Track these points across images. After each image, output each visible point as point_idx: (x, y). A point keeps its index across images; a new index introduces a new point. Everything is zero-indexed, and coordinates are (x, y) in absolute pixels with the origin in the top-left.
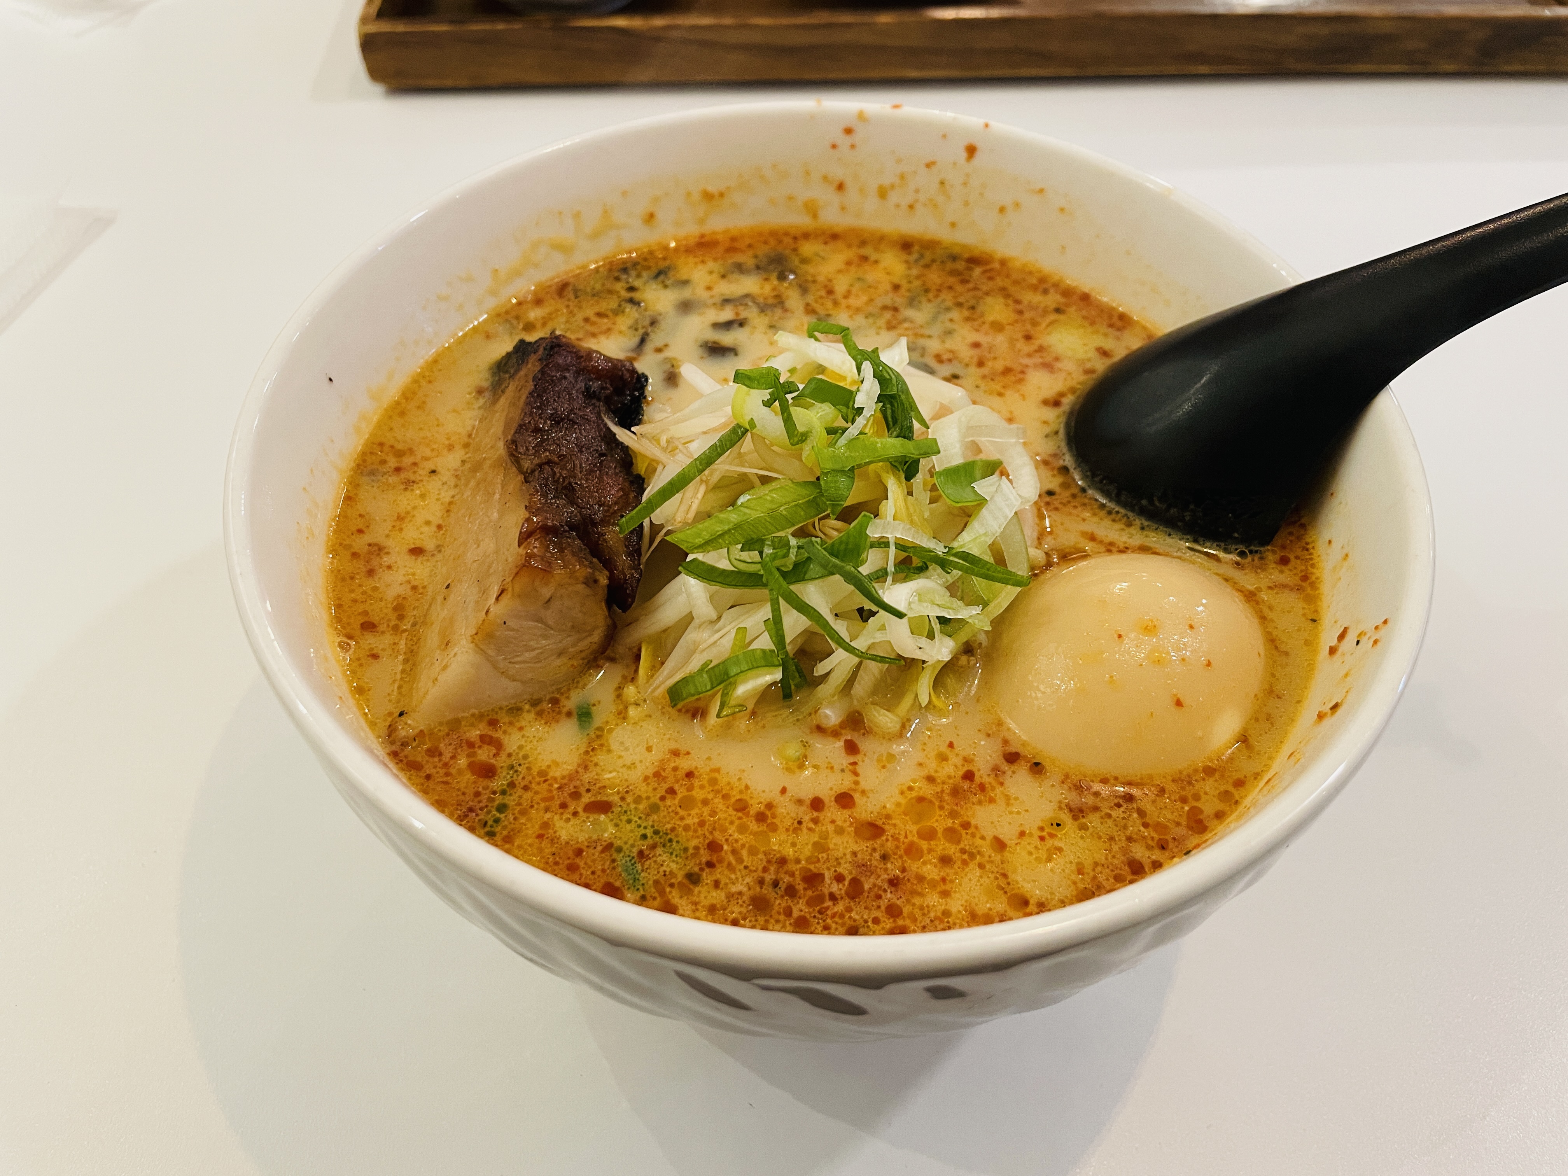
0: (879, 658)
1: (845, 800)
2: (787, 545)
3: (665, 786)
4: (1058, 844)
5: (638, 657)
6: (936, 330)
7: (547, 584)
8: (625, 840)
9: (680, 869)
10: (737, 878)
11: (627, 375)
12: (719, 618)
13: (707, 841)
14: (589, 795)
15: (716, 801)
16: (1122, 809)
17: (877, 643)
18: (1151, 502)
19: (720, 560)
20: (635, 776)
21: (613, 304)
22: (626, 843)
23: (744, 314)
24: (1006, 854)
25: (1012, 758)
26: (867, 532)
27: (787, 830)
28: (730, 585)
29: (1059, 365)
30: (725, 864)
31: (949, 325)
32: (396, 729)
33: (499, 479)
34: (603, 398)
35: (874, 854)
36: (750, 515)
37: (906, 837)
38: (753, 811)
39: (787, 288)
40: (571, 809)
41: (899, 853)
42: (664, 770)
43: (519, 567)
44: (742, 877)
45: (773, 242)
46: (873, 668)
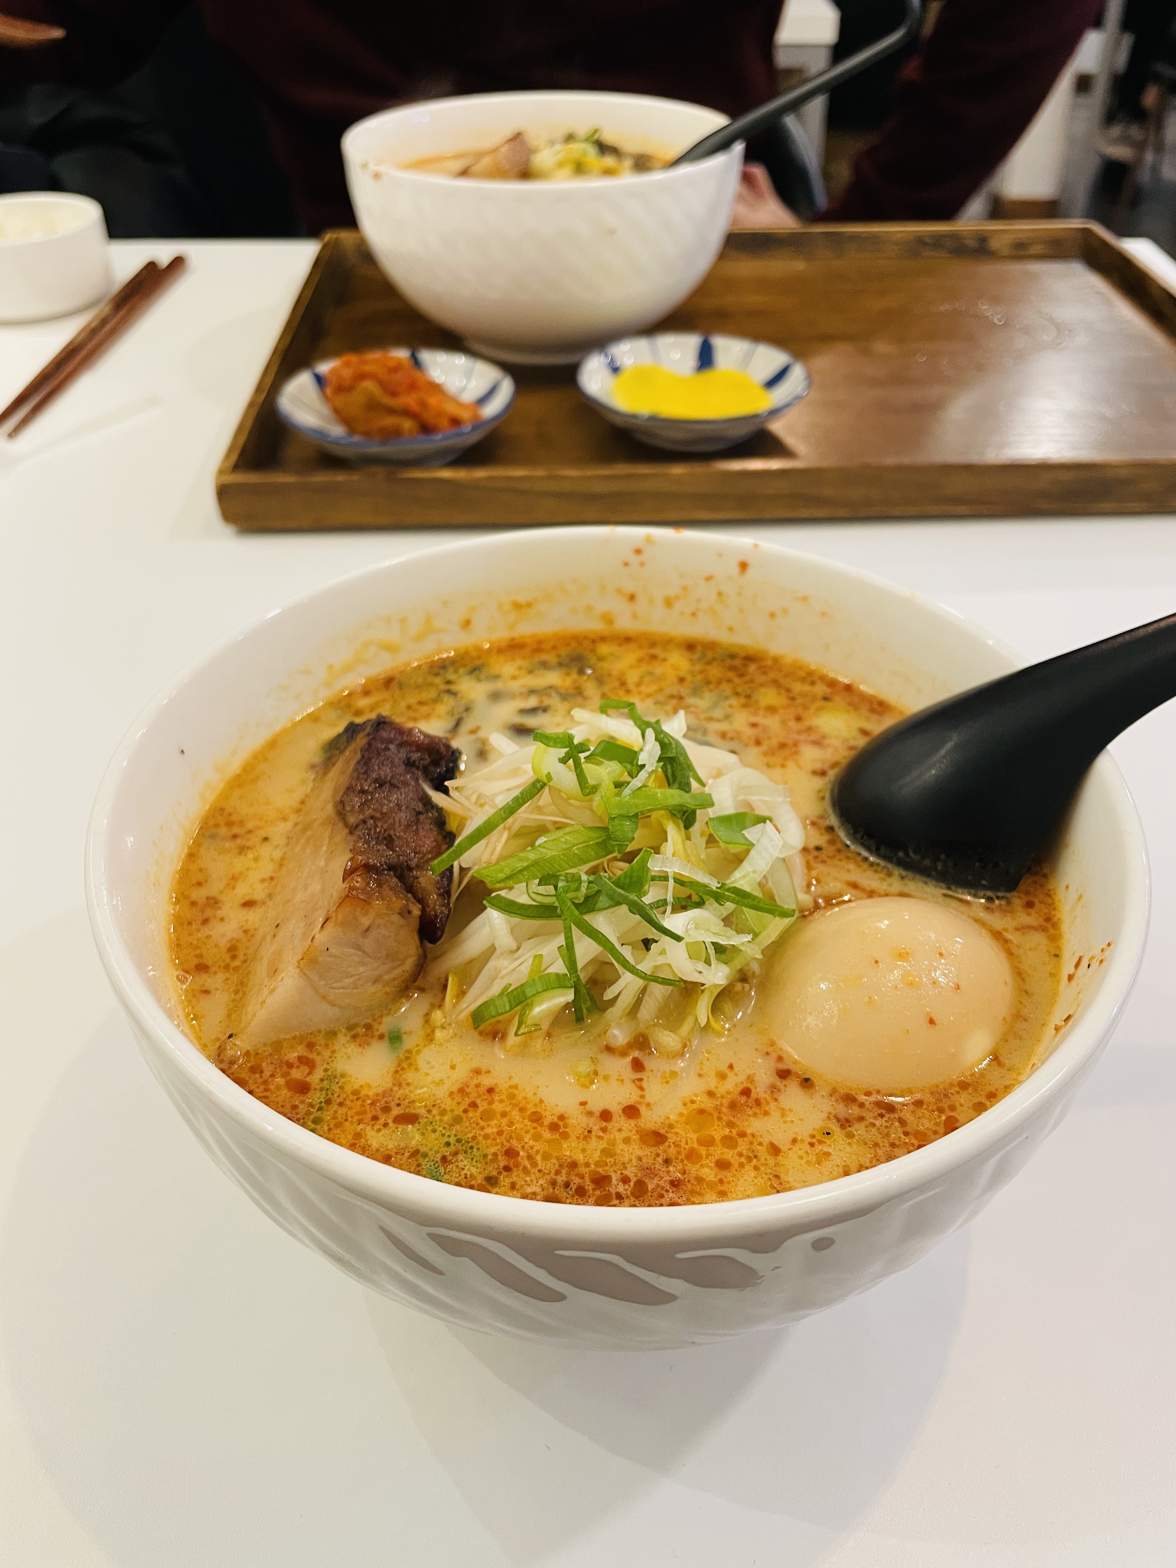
0: (660, 980)
1: (631, 1111)
2: (579, 880)
3: (468, 1101)
4: (826, 1149)
5: (445, 987)
6: (718, 713)
7: (366, 914)
8: (429, 1146)
9: (480, 1173)
10: (532, 1180)
11: (443, 749)
12: (518, 949)
13: (505, 1148)
14: (399, 1108)
15: (514, 1113)
16: (885, 1119)
17: (659, 966)
18: (907, 854)
19: (520, 895)
20: (441, 1093)
21: (432, 694)
22: (431, 1150)
23: (547, 702)
24: (780, 1158)
25: (784, 1074)
26: (648, 866)
27: (578, 1138)
28: (528, 917)
29: (826, 742)
30: (521, 1168)
31: (729, 710)
32: (225, 1049)
33: (327, 834)
34: (421, 768)
35: (657, 1158)
36: (547, 854)
37: (687, 1143)
38: (546, 1123)
39: (586, 681)
40: (382, 1121)
41: (680, 1157)
42: (468, 1086)
43: (343, 898)
44: (536, 1179)
45: (573, 644)
46: (658, 991)
